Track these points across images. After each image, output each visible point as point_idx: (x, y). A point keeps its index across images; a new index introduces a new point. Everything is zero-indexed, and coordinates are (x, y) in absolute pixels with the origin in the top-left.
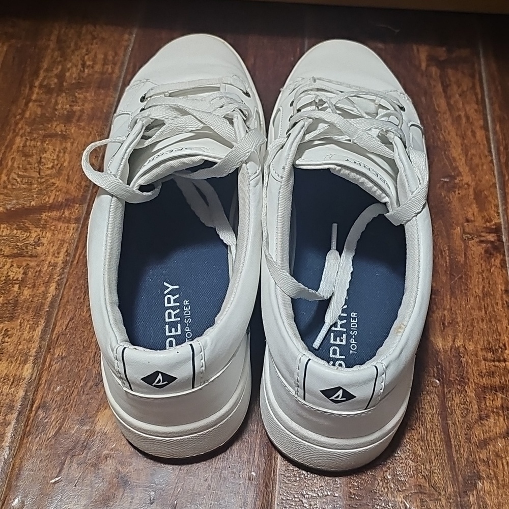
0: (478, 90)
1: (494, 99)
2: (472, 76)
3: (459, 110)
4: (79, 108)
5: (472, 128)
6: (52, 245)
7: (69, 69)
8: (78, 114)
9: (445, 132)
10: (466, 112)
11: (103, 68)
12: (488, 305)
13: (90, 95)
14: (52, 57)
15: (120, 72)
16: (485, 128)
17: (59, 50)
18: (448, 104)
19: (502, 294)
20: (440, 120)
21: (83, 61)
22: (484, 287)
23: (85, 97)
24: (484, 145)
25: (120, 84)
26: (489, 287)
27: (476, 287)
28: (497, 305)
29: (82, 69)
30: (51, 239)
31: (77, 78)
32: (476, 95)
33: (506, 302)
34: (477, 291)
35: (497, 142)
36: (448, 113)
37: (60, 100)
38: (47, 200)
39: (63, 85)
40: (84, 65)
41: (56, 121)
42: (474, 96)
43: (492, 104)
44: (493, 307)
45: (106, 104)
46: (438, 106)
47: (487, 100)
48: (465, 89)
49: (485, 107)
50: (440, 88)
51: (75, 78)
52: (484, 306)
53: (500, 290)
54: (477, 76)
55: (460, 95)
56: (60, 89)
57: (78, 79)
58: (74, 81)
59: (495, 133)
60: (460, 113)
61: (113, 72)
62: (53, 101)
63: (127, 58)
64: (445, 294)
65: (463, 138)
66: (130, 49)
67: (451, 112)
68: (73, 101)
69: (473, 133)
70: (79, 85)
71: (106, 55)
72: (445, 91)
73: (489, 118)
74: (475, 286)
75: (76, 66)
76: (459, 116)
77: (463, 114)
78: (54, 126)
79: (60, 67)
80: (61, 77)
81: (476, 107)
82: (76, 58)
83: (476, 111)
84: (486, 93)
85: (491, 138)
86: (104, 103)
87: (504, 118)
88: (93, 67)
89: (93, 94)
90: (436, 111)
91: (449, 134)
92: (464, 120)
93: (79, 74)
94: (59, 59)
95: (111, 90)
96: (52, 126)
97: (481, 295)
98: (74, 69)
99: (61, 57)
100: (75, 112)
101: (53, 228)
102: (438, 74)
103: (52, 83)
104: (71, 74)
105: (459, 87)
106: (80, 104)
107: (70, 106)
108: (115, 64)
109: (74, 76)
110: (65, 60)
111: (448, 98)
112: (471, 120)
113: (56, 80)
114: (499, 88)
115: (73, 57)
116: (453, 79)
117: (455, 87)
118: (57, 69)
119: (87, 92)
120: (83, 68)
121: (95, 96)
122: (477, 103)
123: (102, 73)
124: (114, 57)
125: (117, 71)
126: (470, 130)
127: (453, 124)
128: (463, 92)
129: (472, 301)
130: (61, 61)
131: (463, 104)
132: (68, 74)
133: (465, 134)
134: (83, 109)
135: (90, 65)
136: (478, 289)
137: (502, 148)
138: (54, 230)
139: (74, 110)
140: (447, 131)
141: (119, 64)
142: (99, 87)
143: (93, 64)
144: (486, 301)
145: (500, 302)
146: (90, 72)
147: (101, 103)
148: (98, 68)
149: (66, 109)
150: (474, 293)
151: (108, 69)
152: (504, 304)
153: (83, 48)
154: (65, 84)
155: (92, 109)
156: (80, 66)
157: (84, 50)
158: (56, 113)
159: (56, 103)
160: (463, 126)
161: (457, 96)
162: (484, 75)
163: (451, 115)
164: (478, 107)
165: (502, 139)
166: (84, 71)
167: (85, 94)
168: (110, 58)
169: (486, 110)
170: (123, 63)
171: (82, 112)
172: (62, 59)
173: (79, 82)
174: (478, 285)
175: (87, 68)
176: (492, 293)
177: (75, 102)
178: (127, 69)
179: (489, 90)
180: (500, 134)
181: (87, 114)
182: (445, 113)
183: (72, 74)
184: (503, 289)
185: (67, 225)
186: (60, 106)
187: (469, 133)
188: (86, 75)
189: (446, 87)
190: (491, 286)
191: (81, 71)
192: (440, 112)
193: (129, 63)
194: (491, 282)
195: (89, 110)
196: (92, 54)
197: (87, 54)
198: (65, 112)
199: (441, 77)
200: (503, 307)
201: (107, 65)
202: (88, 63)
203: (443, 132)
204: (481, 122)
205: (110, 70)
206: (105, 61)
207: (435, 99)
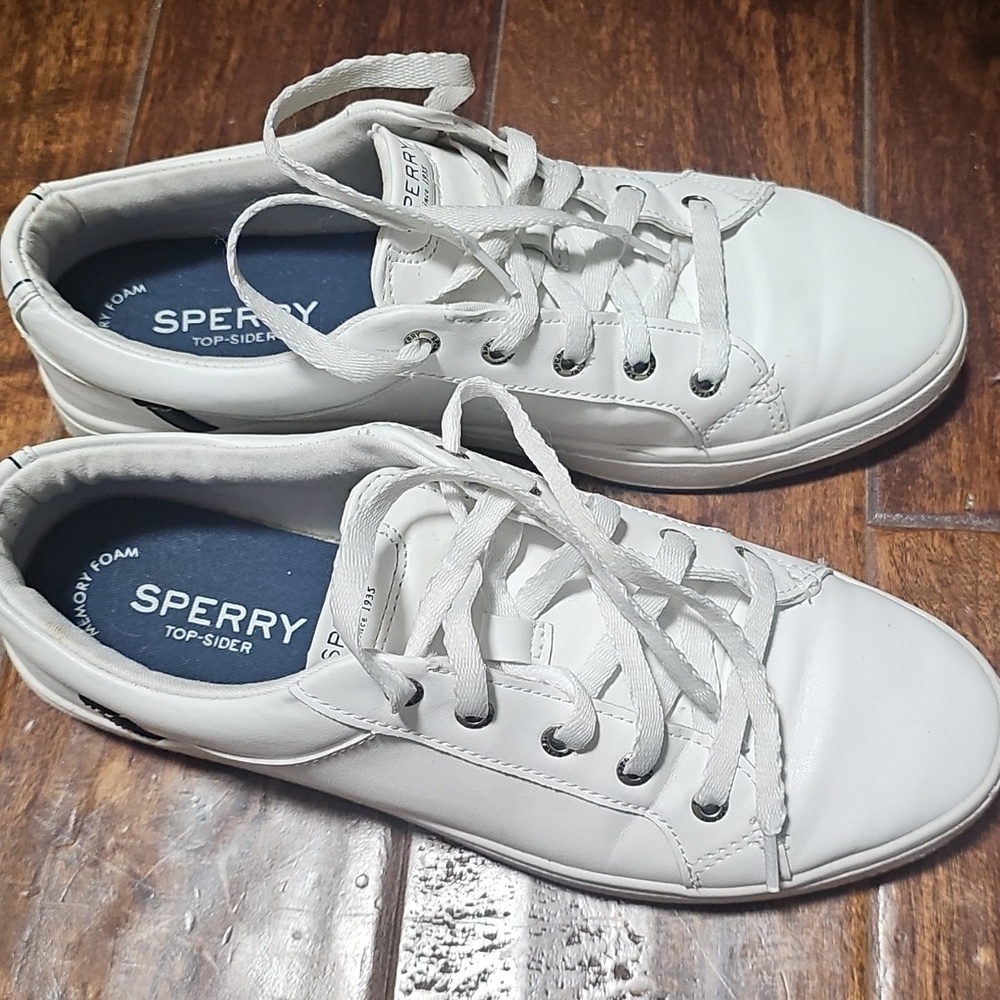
0: (851, 62)
1: (882, 80)
2: (842, 28)
3: (805, 109)
4: (62, 147)
5: (828, 153)
6: (16, 442)
7: (42, 60)
8: (59, 160)
9: (773, 163)
10: (820, 116)
11: (107, 54)
12: (817, 541)
13: (81, 117)
14: (10, 34)
15: (140, 60)
16: (856, 150)
17: (22, 15)
18: (786, 96)
19: (848, 516)
20: (765, 136)
21: (69, 39)
22: (813, 502)
23: (74, 122)
24: (849, 189)
25: (140, 87)
26: (825, 502)
27: (800, 504)
28: (836, 541)
29: (67, 58)
30: (14, 431)
31: (58, 80)
32: (845, 71)
33: (854, 532)
34: (800, 512)
35: (877, 179)
36: (783, 118)
37: (27, 130)
38: (6, 349)
39: (31, 98)
40: (69, 49)
41: (20, 177)
42: (841, 75)
43: (875, 93)
44: (827, 543)
45: (113, 136)
46: (765, 102)
47: (867, 84)
48: (824, 60)
49: (860, 102)
50: (771, 62)
51: (54, 79)
52: (811, 542)
53: (844, 507)
54: (852, 28)
55: (812, 75)
56: (25, 106)
57: (60, 82)
58: (51, 87)
59: (875, 162)
60: (808, 117)
61: (126, 62)
62: (14, 134)
63: (153, 26)
64: (738, 520)
65: (808, 174)
66: (160, 6)
67: (789, 117)
68: (50, 133)
69: (830, 162)
70: (62, 96)
71: (111, 22)
72: (781, 68)
73: (867, 125)
74: (796, 500)
75: (55, 52)
76: (805, 125)
77: (812, 120)
78: (16, 188)
79: (25, 56)
80: (27, 78)
81: (841, 100)
82: (54, 34)
83: (841, 111)
84: (867, 67)
85: (866, 172)
86: (108, 133)
87: (897, 126)
88: (87, 53)
89: (88, 113)
90: (759, 116)
91: (780, 168)
92: (814, 133)
93: (61, 69)
94: (23, 37)
95: (123, 103)
96: (12, 188)
97: (806, 519)
98: (52, 59)
99: (26, 33)
100: (53, 156)
101: (16, 407)
102: (772, 27)
103: (10, 93)
104: (45, 70)
105: (811, 56)
106: (64, 138)
107: (46, 143)
108: (129, 42)
109: (52, 74)
110: (34, 38)
111: (786, 82)
112: (828, 133)
113: (17, 87)
114: (895, 54)
115: (49, 31)
116: (800, 38)
117: (803, 57)
118: (20, 60)
119: (76, 109)
120: (69, 54)
121: (91, 117)
122: (845, 93)
123: (106, 65)
124: (127, 27)
125: (133, 58)
126: (824, 157)
127: (790, 144)
128: (819, 66)
129: (788, 533)
130: (25, 43)
131: (816, 96)
132: (40, 71)
133: (813, 168)
134: (69, 148)
135: (81, 47)
136: (803, 506)
137: (884, 195)
138: (19, 413)
139: (53, 151)
140: (776, 161)
141: (137, 43)
142: (99, 98)
143: (88, 45)
144: (814, 532)
145: (842, 534)
146: (82, 64)
147: (101, 133)
148: (97, 53)
149: (37, 149)
150: (794, 515)
151: (115, 54)
152: (850, 537)
153: (68, 10)
154: (34, 93)
155: (87, 147)
156: (62, 52)
157: (70, 15)
158: (20, 160)
159: (20, 139)
160: (810, 147)
161: (806, 78)
162: (867, 22)
163: (789, 124)
164: (846, 102)
165: (888, 174)
166: (71, 62)
167: (72, 114)
168: (120, 29)
169: (863, 108)
170: (145, 38)
171: (67, 154)
172: (28, 37)
173: (61, 89)
174: (804, 499)
175: (77, 55)
176: (828, 515)
177: (53, 133)
178: (153, 52)
179: (874, 59)
180: (885, 161)
181: (78, 160)
182: (777, 119)
183: (48, 71)
184: (851, 504)
185: (42, 401)
186: (26, 144)
187: (822, 164)
188: (74, 71)
189: (784, 57)
190: (828, 500)
191: (64, 60)
192: (767, 119)
193: (157, 39)
194: (828, 492)
195: (82, 149)
196: (85, 23)
197: (75, 23)
198: (36, 158)
199: (776, 33)
200: (846, 543)
201: (115, 45)
202: (79, 43)
203: (768, 163)
204: (849, 138)
205: (119, 58)
206: (110, 38)
207: (761, 88)
